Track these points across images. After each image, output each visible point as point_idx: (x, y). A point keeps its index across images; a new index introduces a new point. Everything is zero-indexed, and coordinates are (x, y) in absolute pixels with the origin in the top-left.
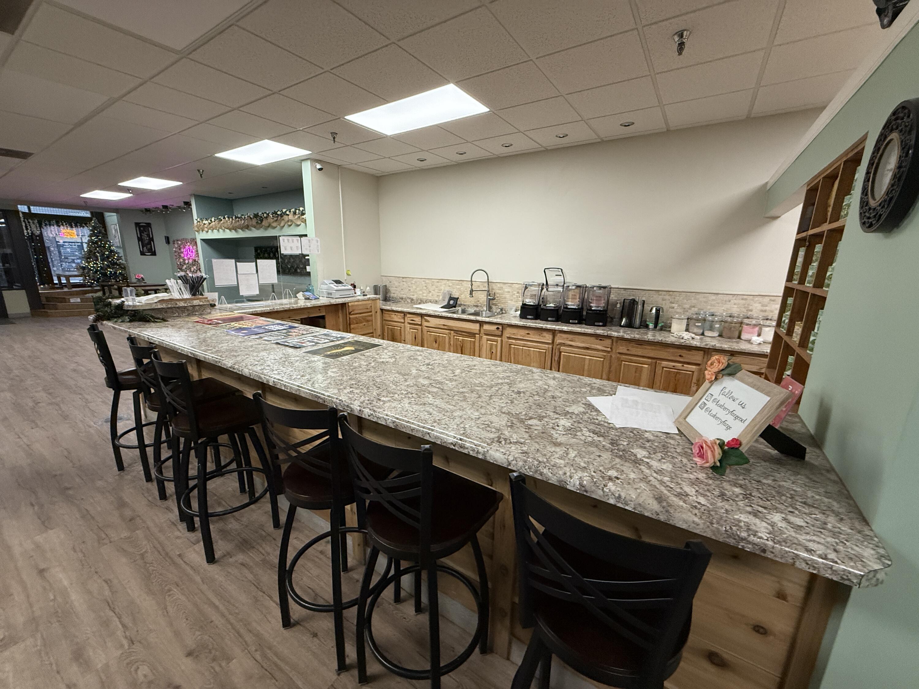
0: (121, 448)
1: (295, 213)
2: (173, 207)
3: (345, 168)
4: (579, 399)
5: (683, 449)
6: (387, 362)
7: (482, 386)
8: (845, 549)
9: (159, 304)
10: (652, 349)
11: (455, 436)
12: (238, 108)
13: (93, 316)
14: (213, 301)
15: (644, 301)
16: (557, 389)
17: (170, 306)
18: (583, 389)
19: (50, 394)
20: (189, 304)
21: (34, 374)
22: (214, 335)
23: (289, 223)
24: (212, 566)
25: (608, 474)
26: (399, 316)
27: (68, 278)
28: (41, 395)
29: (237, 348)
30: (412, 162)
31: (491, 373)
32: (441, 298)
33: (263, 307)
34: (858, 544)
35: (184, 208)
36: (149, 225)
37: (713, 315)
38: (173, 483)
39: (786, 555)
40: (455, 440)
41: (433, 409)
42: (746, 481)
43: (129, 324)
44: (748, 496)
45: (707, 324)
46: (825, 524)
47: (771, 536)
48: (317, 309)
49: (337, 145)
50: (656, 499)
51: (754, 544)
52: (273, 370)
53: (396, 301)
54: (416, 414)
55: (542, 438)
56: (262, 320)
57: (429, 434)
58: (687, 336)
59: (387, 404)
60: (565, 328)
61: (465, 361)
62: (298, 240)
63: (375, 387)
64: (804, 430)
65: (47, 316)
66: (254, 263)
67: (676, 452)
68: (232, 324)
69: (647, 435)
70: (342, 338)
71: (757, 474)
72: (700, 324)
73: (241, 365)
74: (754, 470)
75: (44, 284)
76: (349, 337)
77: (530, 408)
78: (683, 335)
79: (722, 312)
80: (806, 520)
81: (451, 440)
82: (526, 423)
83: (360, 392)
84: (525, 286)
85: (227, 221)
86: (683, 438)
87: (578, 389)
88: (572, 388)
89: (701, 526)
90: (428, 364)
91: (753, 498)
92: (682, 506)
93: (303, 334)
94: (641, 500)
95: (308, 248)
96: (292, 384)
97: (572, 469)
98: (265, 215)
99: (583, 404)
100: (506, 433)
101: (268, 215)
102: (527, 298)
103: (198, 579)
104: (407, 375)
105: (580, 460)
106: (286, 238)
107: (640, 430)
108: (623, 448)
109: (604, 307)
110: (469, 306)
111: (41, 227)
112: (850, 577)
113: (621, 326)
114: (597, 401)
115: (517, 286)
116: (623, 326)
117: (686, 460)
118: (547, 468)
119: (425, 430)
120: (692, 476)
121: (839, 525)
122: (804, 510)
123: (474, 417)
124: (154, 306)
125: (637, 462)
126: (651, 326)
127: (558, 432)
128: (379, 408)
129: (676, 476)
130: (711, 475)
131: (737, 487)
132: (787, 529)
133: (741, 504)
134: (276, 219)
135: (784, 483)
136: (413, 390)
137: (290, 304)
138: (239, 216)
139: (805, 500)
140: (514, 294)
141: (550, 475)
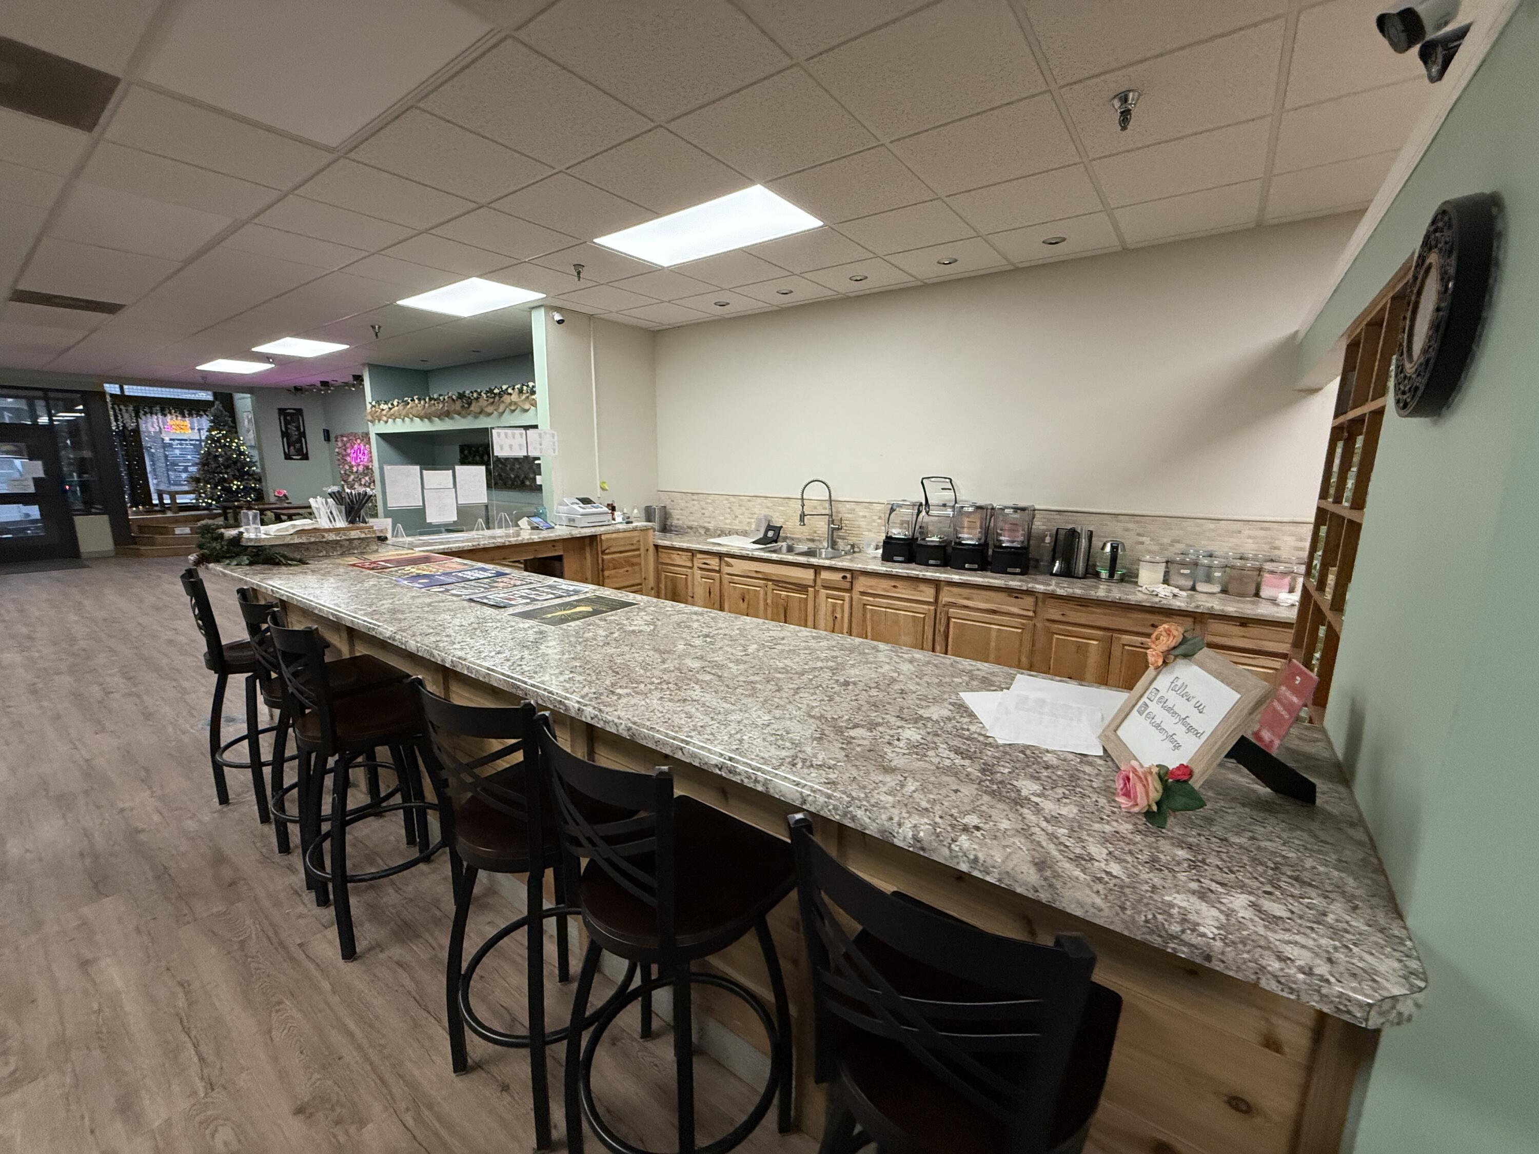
0: (225, 768)
1: (521, 391)
2: (337, 384)
3: (601, 319)
4: (946, 696)
5: (1104, 782)
6: (640, 631)
7: (787, 672)
8: (1348, 959)
9: (296, 536)
10: (1105, 614)
11: (722, 752)
12: (427, 231)
13: (195, 555)
14: (381, 531)
15: (1091, 532)
16: (911, 679)
17: (313, 540)
18: (955, 680)
19: (129, 679)
20: (344, 537)
21: (109, 647)
22: (375, 585)
23: (513, 408)
24: (350, 964)
25: (964, 821)
26: (684, 557)
27: (173, 495)
28: (117, 681)
29: (405, 607)
30: (705, 308)
31: (807, 652)
32: (753, 526)
33: (463, 542)
34: (1374, 951)
35: (354, 386)
36: (299, 412)
37: (1211, 556)
38: (298, 825)
39: (1244, 967)
40: (722, 760)
41: (697, 709)
42: (1203, 838)
43: (248, 568)
44: (1199, 864)
45: (1201, 572)
46: (1325, 914)
47: (1222, 932)
48: (550, 545)
49: (583, 283)
50: (1036, 864)
51: (1193, 945)
52: (454, 643)
53: (680, 532)
54: (667, 716)
55: (866, 759)
56: (456, 563)
57: (681, 749)
58: (1164, 591)
59: (624, 700)
60: (956, 578)
61: (768, 630)
62: (521, 434)
63: (610, 672)
64: (1326, 754)
65: (137, 555)
66: (451, 472)
67: (1091, 787)
68: (407, 568)
69: (1048, 758)
70: (576, 592)
71: (1225, 828)
72: (1187, 572)
73: (405, 634)
74: (1221, 820)
75: (137, 506)
76: (586, 590)
77: (859, 709)
78: (1158, 590)
79: (1226, 550)
80: (1290, 907)
81: (715, 759)
82: (846, 734)
83: (585, 680)
84: (890, 506)
85: (416, 405)
86: (1110, 763)
87: (947, 680)
88: (937, 676)
89: (1106, 912)
90: (707, 636)
91: (1206, 867)
92: (1077, 878)
93: (515, 586)
94: (1010, 866)
95: (539, 446)
96: (479, 665)
97: (904, 811)
98: (475, 395)
99: (950, 704)
100: (809, 750)
101: (480, 394)
102: (894, 527)
103: (326, 985)
104: (668, 652)
105: (922, 797)
106: (502, 431)
107: (1038, 748)
108: (1000, 779)
109: (1023, 542)
110: (799, 541)
111: (137, 416)
112: (1350, 1008)
113: (1052, 574)
114: (975, 700)
115: (879, 507)
116: (1056, 575)
117: (1105, 801)
118: (863, 809)
119: (676, 742)
120: (1108, 828)
121: (1348, 918)
122: (1292, 890)
123: (760, 722)
124: (288, 540)
125: (1018, 802)
126: (1104, 574)
127: (897, 750)
128: (610, 705)
129: (1080, 827)
130: (1141, 827)
131: (1182, 848)
132: (1252, 920)
133: (1182, 876)
134: (492, 400)
135: (1268, 844)
136: (672, 677)
137: (508, 536)
138: (435, 396)
139: (1297, 873)
140: (874, 521)
141: (867, 820)
